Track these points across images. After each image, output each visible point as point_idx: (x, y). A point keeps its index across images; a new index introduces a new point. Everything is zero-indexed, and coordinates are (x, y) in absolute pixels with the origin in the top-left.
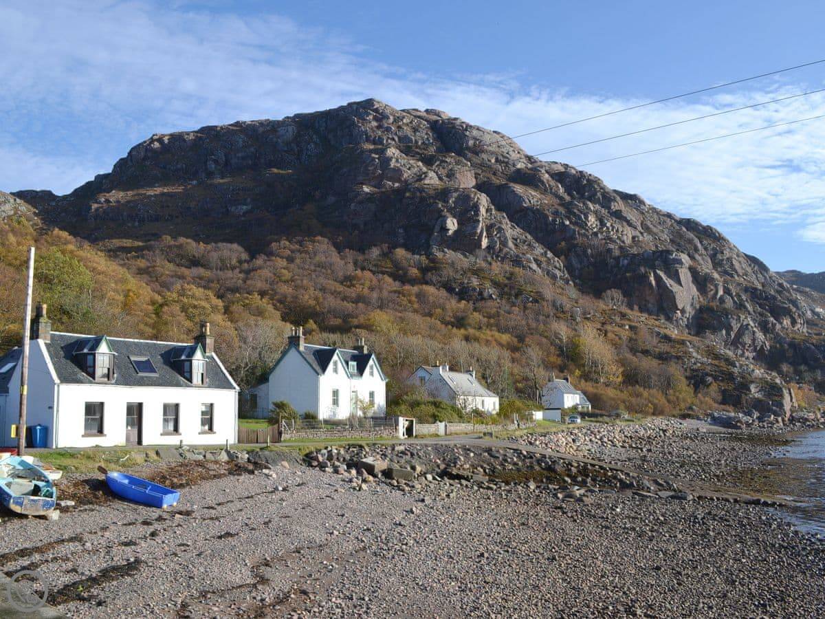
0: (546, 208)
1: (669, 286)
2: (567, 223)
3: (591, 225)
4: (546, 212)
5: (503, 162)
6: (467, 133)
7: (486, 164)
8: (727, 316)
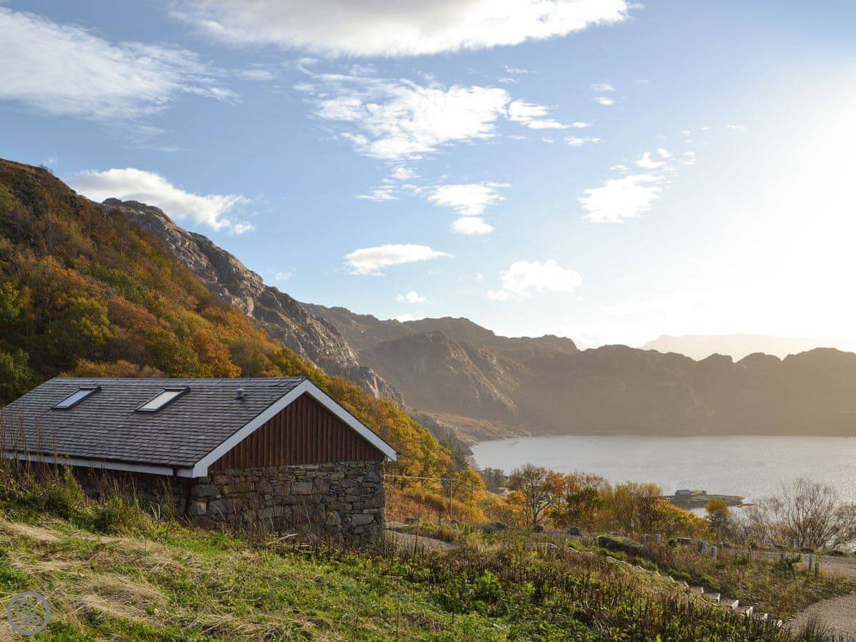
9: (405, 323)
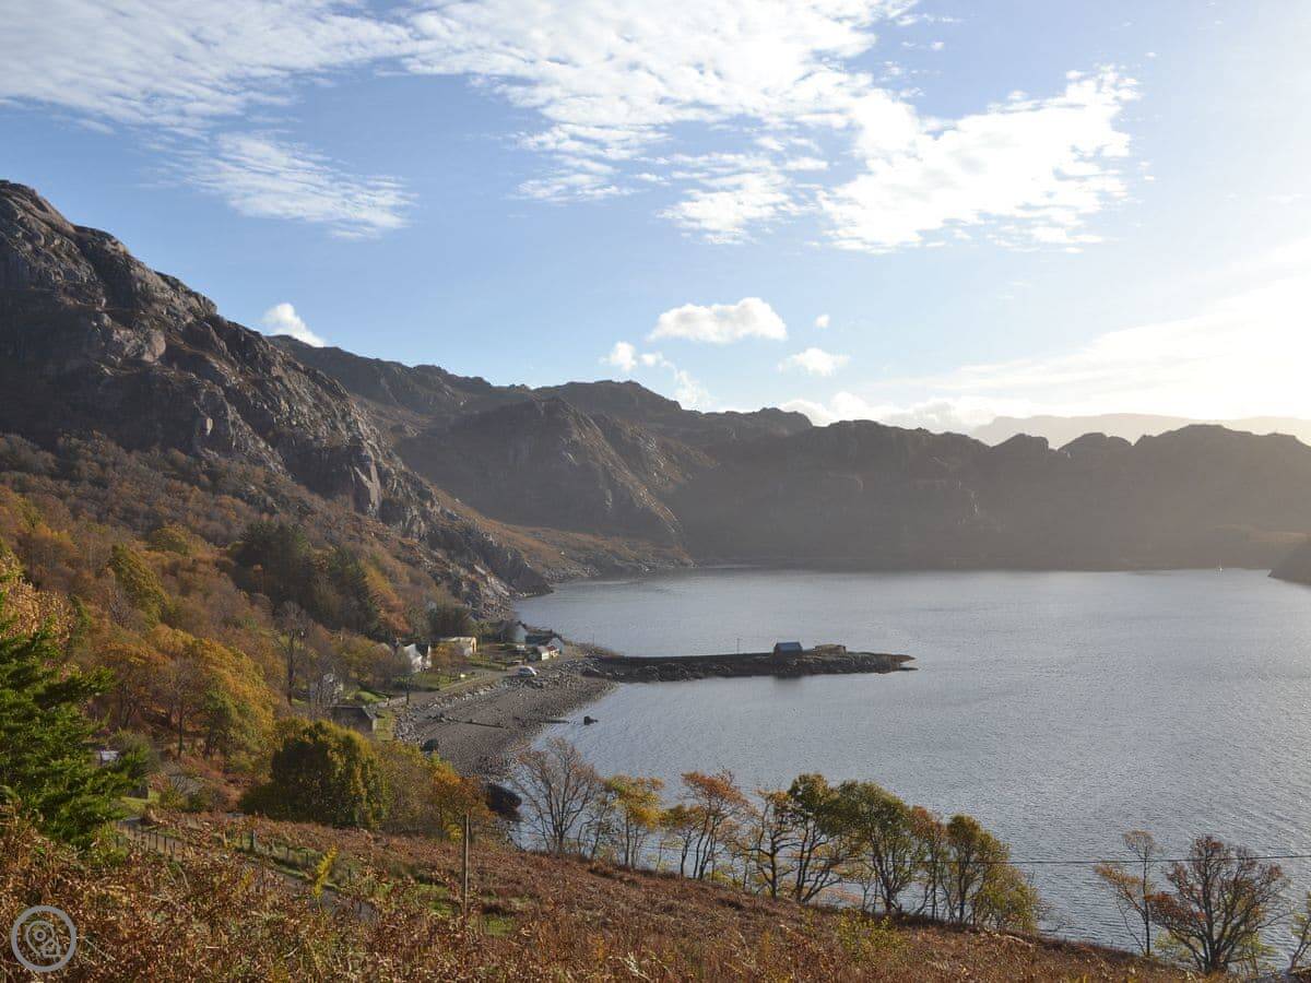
1: (364, 482)
2: (266, 407)
8: (402, 507)
9: (538, 390)
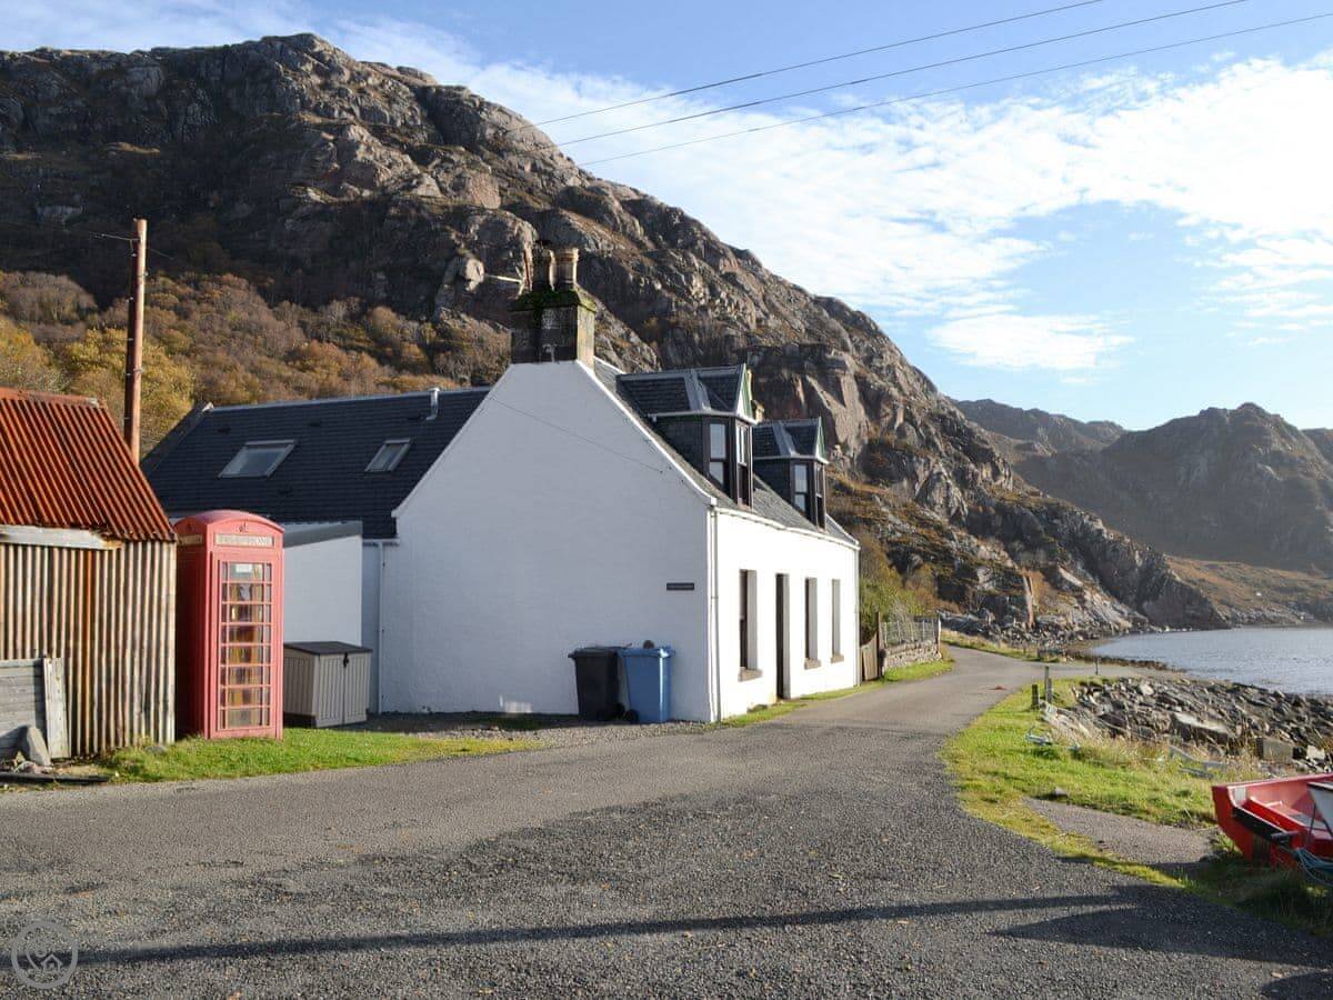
0: (624, 257)
1: (825, 403)
2: (659, 286)
3: (697, 293)
4: (624, 264)
5: (545, 172)
6: (483, 115)
7: (516, 173)
8: (911, 457)
